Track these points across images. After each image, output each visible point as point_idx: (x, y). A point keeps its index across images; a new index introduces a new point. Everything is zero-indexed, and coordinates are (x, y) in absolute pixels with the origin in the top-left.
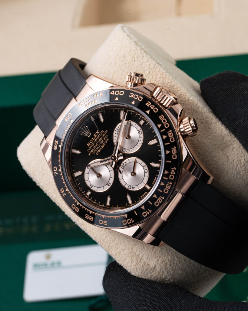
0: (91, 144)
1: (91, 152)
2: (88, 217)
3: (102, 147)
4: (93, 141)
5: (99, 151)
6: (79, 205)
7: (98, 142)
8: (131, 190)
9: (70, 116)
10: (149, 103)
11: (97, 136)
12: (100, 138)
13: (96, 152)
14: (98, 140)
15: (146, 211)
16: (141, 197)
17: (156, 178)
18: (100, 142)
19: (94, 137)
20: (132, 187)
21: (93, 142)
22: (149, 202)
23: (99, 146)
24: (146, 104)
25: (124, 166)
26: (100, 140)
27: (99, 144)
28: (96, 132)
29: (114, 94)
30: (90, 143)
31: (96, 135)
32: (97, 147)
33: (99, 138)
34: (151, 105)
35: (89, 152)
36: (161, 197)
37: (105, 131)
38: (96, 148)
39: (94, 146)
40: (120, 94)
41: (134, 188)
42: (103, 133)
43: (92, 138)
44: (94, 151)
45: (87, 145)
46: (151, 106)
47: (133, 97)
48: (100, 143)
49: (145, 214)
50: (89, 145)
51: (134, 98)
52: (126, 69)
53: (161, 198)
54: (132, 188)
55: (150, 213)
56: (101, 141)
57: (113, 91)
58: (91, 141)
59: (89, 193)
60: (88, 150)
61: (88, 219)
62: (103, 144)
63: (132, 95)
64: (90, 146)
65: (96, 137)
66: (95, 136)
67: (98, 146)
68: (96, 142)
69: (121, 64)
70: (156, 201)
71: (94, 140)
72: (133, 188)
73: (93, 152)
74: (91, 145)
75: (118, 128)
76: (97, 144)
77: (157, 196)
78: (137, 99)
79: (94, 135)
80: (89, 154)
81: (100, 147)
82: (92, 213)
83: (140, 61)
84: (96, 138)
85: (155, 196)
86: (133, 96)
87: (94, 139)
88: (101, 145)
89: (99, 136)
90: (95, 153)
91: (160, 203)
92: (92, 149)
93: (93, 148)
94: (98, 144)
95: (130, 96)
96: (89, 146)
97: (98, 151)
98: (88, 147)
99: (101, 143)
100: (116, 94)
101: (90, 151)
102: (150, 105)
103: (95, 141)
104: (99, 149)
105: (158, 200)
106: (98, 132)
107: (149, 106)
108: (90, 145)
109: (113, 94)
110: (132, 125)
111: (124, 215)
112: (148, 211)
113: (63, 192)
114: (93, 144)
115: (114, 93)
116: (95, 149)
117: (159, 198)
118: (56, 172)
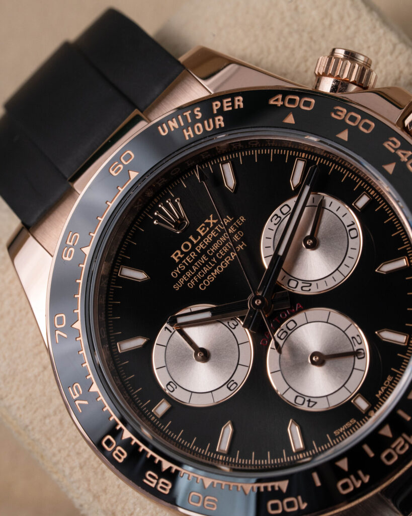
0: (187, 254)
1: (181, 281)
2: (155, 481)
3: (220, 269)
4: (194, 246)
5: (211, 278)
6: (130, 440)
7: (211, 252)
8: (305, 407)
9: (126, 159)
10: (395, 143)
11: (209, 232)
12: (218, 238)
13: (201, 281)
14: (210, 245)
15: (352, 477)
16: (336, 433)
17: (389, 379)
18: (217, 251)
19: (196, 235)
20: (307, 399)
21: (193, 249)
22: (366, 448)
23: (213, 263)
24: (386, 145)
25: (289, 332)
26: (216, 246)
27: (210, 258)
28: (207, 221)
29: (283, 106)
30: (182, 252)
31: (205, 227)
32: (204, 265)
33: (215, 240)
34: (400, 148)
35: (176, 280)
36: (405, 435)
37: (236, 218)
38: (201, 268)
39: (193, 264)
40: (303, 107)
41: (316, 403)
42: (230, 224)
43: (191, 238)
44: (192, 277)
45: (173, 256)
46: (399, 153)
47: (344, 120)
48: (214, 255)
49: (345, 486)
50: (179, 258)
51: (348, 122)
52: (301, 46)
53: (406, 441)
54: (306, 403)
55: (363, 483)
56: (220, 248)
57: (280, 97)
58: (186, 247)
59: (162, 408)
60: (174, 274)
61: (153, 485)
62: (224, 257)
63: (339, 113)
64: (180, 262)
65: (205, 236)
66: (201, 232)
67: (206, 262)
68: (203, 252)
69: (286, 30)
70: (389, 447)
71: (198, 244)
72: (311, 404)
73: (189, 281)
74: (184, 258)
75: (280, 214)
76: (204, 257)
77: (393, 430)
78: (357, 127)
79: (198, 230)
80: (177, 287)
81: (215, 268)
82: (170, 468)
83: (348, 28)
84: (203, 238)
85: (387, 431)
86: (343, 115)
87: (195, 242)
88: (219, 261)
89: (213, 234)
90: (197, 284)
91: (399, 456)
92: (186, 270)
93: (189, 267)
94: (207, 256)
95: (333, 115)
96: (177, 260)
97: (205, 277)
98: (174, 265)
99: (220, 255)
100: (287, 105)
101: (180, 276)
102: (396, 150)
103: (201, 246)
104: (209, 273)
105: (393, 446)
106: (211, 221)
107: (393, 151)
108: (181, 259)
109: (280, 103)
110: (327, 206)
111: (276, 484)
112: (358, 478)
113: (78, 395)
114: (193, 255)
115: (283, 100)
116: (197, 271)
117: (400, 440)
118: (61, 330)
